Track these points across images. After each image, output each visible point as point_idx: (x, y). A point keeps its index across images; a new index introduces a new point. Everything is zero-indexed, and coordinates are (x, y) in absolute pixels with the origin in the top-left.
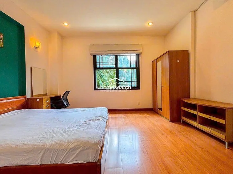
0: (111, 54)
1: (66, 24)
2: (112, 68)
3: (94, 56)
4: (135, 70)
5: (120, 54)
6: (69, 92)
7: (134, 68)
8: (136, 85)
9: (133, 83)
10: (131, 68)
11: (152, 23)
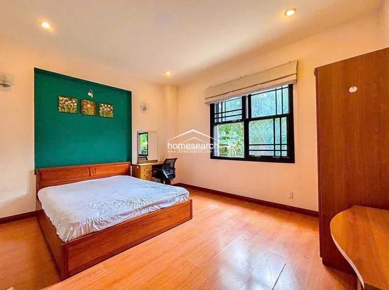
0: (234, 96)
1: (168, 73)
2: (238, 121)
3: (211, 105)
4: (284, 119)
5: (253, 91)
6: (176, 159)
7: (281, 116)
8: (286, 152)
9: (278, 148)
10: (274, 117)
11: (295, 10)
